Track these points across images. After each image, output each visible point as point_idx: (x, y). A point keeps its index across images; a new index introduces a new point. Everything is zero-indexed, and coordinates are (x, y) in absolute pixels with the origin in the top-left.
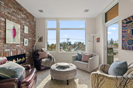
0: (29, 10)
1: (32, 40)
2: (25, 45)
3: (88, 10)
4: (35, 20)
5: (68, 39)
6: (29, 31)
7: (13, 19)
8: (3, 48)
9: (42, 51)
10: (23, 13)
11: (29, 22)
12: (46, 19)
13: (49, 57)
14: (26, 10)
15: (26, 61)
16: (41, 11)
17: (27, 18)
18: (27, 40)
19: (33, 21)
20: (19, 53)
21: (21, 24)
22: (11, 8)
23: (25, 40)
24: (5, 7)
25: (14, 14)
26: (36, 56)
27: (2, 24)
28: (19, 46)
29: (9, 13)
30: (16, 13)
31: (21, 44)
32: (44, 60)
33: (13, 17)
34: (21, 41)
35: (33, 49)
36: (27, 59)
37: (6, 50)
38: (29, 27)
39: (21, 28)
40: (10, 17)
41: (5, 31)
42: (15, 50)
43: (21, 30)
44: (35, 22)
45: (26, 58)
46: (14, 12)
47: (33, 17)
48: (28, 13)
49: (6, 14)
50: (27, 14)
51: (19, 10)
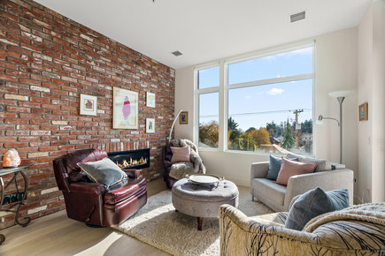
0: (156, 58)
1: (165, 121)
2: (148, 131)
3: (304, 13)
4: (172, 76)
5: (296, 112)
6: (156, 102)
7: (126, 84)
8: (109, 136)
9: (180, 145)
10: (144, 67)
11: (159, 82)
12: (194, 67)
13: (193, 161)
14: (150, 60)
15: (151, 164)
16: (177, 53)
17: (154, 74)
18: (153, 120)
19: (168, 78)
20: (136, 147)
21: (140, 90)
22: (121, 64)
23: (148, 120)
24: (113, 65)
25: (127, 74)
26: (168, 156)
27: (108, 96)
28: (137, 133)
29: (118, 75)
30: (130, 71)
31: (140, 129)
32: (176, 166)
33: (125, 81)
34: (139, 124)
35: (167, 140)
36: (153, 161)
37: (113, 140)
38: (158, 94)
39: (140, 99)
40: (120, 82)
41: (112, 108)
42: (129, 140)
43: (141, 102)
44: (173, 79)
45: (152, 158)
46: (126, 70)
47: (168, 69)
48: (155, 65)
49: (113, 77)
50: (154, 67)
51: (137, 63)
